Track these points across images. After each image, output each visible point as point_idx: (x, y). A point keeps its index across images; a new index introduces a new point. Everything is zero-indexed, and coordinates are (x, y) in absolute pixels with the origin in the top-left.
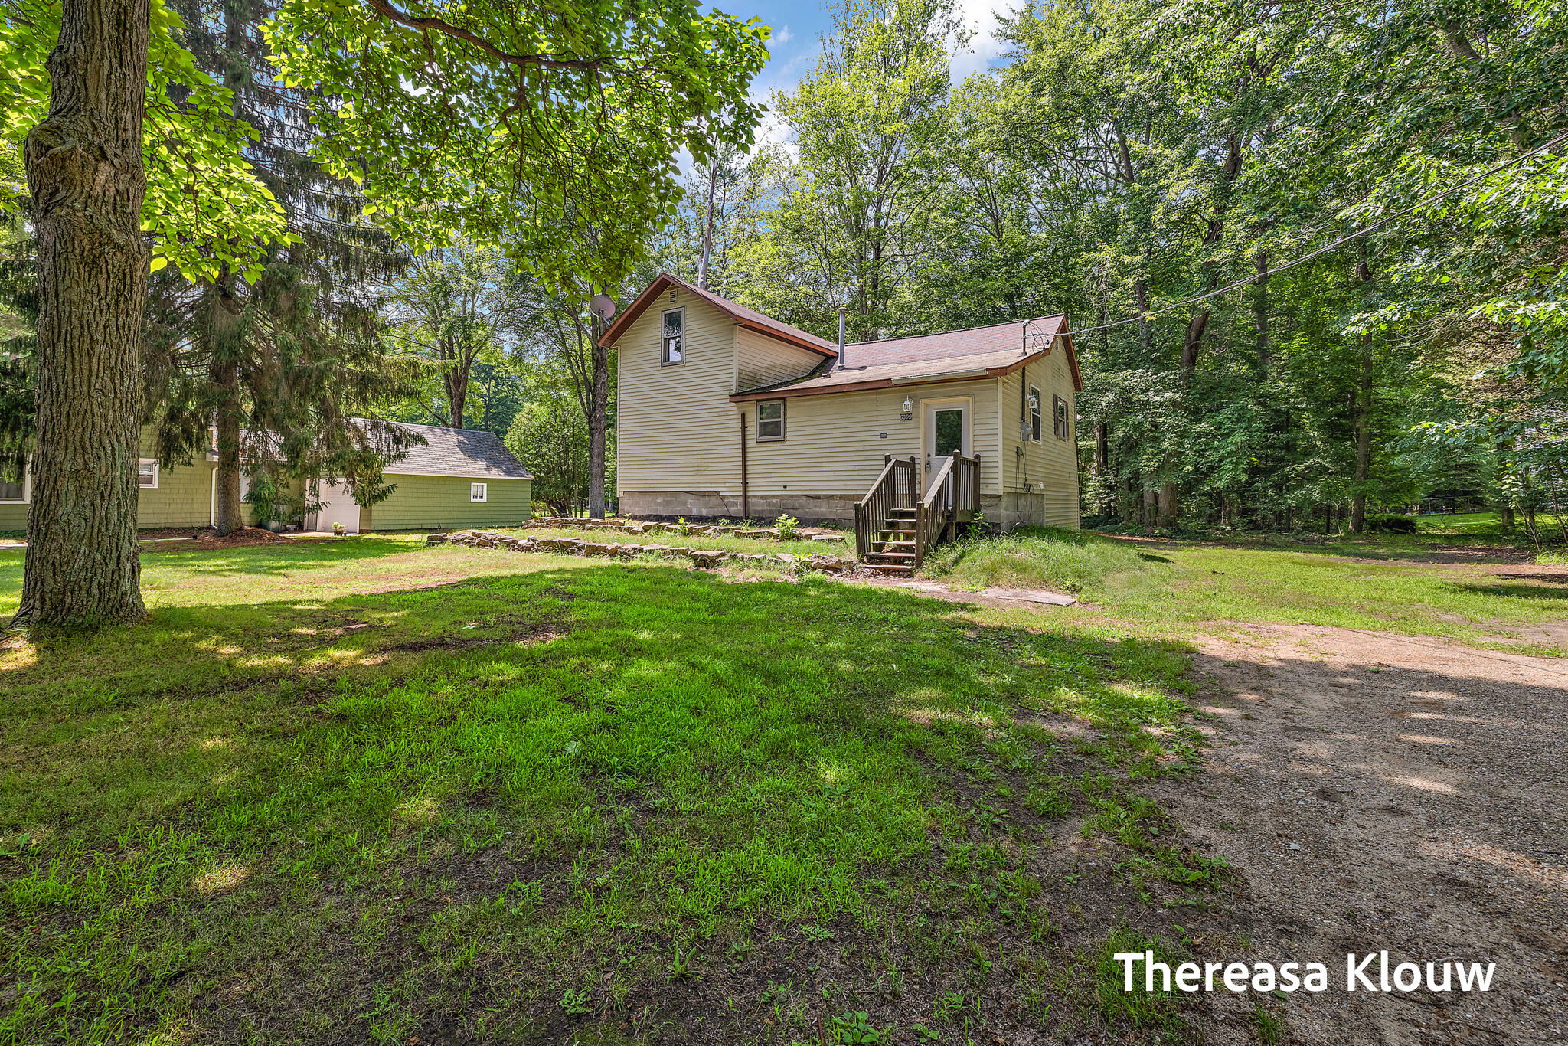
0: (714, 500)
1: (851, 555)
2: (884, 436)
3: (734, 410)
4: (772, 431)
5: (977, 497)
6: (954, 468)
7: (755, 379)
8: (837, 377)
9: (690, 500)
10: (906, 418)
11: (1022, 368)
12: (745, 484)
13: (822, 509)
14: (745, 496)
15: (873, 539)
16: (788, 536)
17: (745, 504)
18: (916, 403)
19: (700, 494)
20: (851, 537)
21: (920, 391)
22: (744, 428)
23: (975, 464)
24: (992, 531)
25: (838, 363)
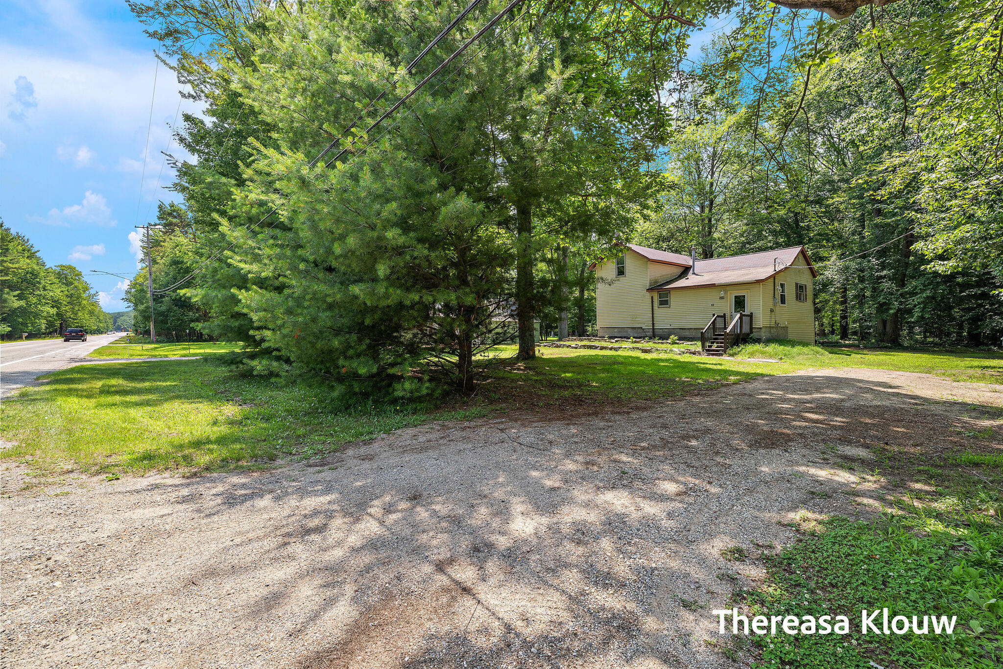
0: (639, 330)
1: (700, 349)
2: (713, 305)
3: (648, 295)
4: (664, 303)
5: (751, 328)
6: (740, 318)
7: (656, 282)
8: (691, 280)
9: (629, 330)
10: (722, 298)
11: (773, 277)
12: (653, 324)
13: (687, 334)
14: (653, 329)
15: (707, 344)
16: (674, 343)
17: (653, 332)
18: (726, 293)
19: (634, 328)
20: (699, 343)
21: (728, 288)
22: (652, 302)
23: (751, 316)
24: (758, 341)
25: (691, 271)
